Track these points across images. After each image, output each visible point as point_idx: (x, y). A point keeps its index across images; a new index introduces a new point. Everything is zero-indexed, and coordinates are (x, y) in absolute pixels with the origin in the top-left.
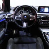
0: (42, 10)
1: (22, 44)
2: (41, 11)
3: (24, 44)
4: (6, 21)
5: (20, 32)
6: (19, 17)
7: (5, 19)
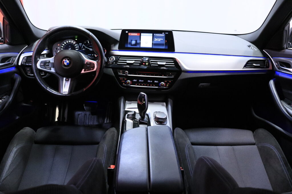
0: (133, 42)
1: (55, 146)
2: (130, 44)
3: (62, 147)
4: (16, 75)
5: (77, 113)
6: (49, 62)
7: (13, 69)
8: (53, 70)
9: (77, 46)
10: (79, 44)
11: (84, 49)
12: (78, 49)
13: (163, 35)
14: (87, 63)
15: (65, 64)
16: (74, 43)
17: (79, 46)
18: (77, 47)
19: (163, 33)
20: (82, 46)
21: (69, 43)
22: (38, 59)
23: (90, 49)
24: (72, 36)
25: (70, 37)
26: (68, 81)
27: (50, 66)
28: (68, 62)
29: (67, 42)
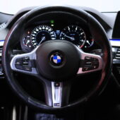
6: (28, 59)
8: (34, 72)
9: (53, 34)
10: (55, 32)
12: (55, 38)
14: (85, 59)
15: (55, 61)
16: (50, 30)
17: (56, 34)
20: (60, 34)
22: (12, 55)
24: (46, 21)
25: (43, 22)
26: (58, 86)
27: (30, 65)
28: (59, 58)
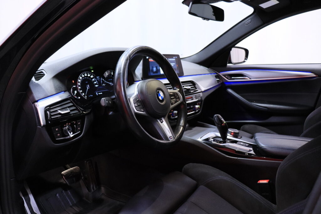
0: (155, 69)
2: (152, 71)
9: (95, 81)
10: (96, 78)
11: (104, 85)
12: (97, 85)
13: (174, 60)
16: (92, 77)
17: (98, 80)
18: (95, 83)
19: (174, 58)
20: (100, 80)
21: (85, 76)
23: (110, 83)
24: (86, 68)
25: (84, 69)
27: (141, 105)
29: (83, 76)
